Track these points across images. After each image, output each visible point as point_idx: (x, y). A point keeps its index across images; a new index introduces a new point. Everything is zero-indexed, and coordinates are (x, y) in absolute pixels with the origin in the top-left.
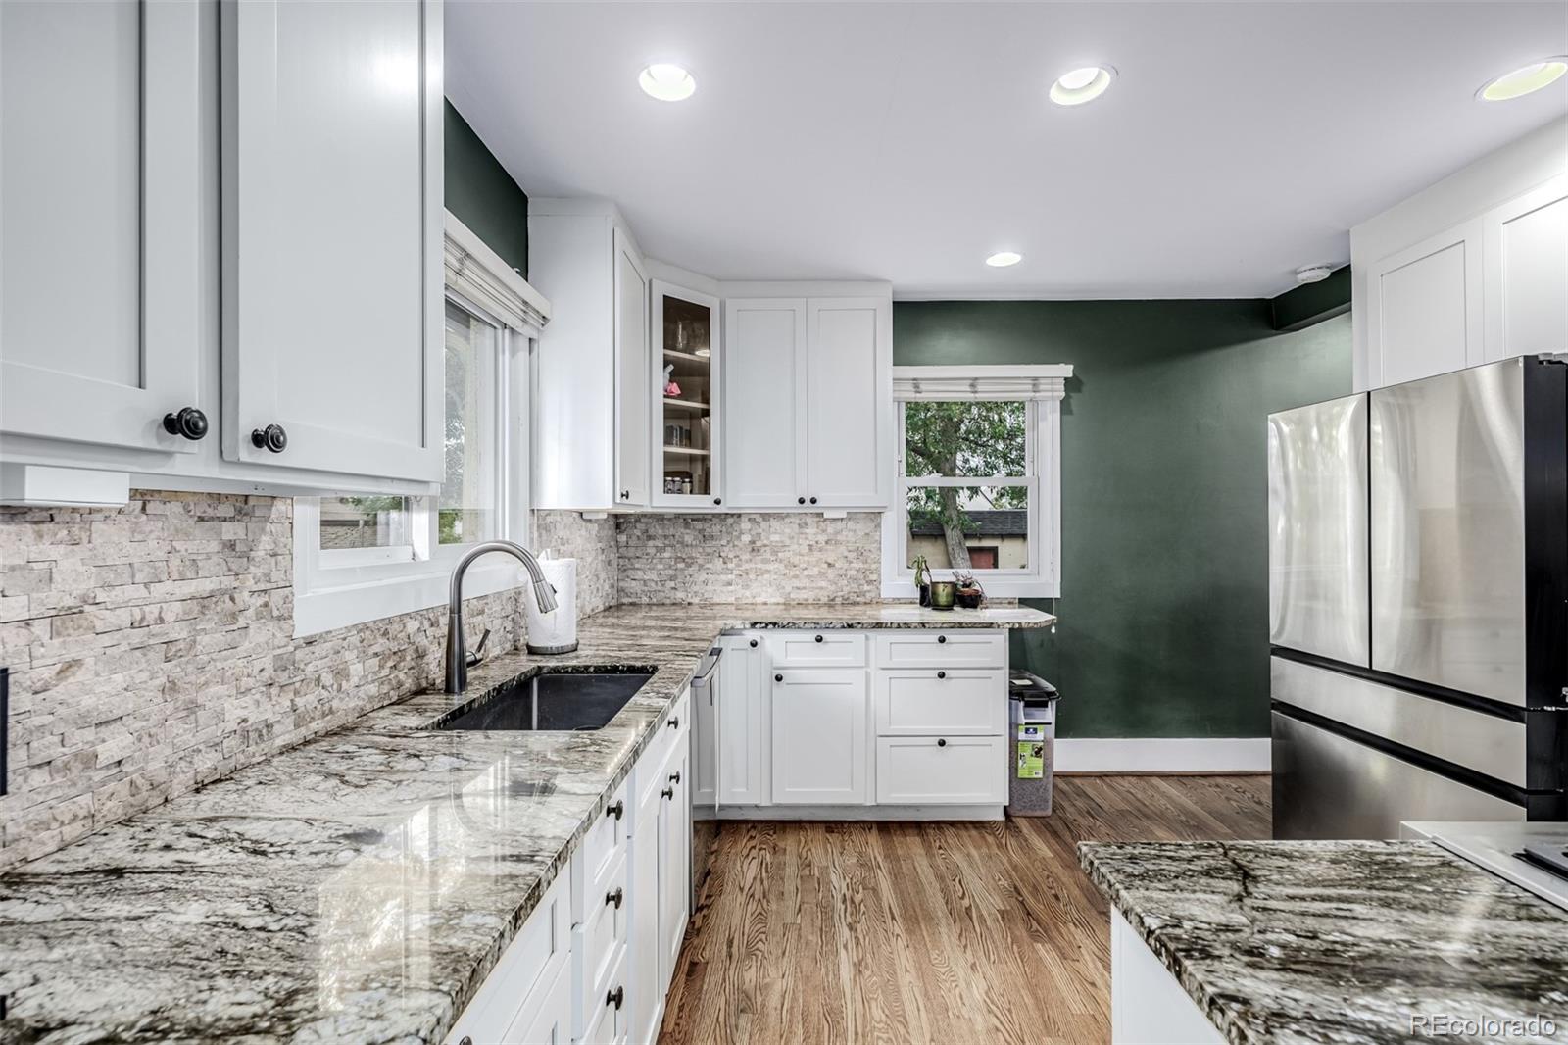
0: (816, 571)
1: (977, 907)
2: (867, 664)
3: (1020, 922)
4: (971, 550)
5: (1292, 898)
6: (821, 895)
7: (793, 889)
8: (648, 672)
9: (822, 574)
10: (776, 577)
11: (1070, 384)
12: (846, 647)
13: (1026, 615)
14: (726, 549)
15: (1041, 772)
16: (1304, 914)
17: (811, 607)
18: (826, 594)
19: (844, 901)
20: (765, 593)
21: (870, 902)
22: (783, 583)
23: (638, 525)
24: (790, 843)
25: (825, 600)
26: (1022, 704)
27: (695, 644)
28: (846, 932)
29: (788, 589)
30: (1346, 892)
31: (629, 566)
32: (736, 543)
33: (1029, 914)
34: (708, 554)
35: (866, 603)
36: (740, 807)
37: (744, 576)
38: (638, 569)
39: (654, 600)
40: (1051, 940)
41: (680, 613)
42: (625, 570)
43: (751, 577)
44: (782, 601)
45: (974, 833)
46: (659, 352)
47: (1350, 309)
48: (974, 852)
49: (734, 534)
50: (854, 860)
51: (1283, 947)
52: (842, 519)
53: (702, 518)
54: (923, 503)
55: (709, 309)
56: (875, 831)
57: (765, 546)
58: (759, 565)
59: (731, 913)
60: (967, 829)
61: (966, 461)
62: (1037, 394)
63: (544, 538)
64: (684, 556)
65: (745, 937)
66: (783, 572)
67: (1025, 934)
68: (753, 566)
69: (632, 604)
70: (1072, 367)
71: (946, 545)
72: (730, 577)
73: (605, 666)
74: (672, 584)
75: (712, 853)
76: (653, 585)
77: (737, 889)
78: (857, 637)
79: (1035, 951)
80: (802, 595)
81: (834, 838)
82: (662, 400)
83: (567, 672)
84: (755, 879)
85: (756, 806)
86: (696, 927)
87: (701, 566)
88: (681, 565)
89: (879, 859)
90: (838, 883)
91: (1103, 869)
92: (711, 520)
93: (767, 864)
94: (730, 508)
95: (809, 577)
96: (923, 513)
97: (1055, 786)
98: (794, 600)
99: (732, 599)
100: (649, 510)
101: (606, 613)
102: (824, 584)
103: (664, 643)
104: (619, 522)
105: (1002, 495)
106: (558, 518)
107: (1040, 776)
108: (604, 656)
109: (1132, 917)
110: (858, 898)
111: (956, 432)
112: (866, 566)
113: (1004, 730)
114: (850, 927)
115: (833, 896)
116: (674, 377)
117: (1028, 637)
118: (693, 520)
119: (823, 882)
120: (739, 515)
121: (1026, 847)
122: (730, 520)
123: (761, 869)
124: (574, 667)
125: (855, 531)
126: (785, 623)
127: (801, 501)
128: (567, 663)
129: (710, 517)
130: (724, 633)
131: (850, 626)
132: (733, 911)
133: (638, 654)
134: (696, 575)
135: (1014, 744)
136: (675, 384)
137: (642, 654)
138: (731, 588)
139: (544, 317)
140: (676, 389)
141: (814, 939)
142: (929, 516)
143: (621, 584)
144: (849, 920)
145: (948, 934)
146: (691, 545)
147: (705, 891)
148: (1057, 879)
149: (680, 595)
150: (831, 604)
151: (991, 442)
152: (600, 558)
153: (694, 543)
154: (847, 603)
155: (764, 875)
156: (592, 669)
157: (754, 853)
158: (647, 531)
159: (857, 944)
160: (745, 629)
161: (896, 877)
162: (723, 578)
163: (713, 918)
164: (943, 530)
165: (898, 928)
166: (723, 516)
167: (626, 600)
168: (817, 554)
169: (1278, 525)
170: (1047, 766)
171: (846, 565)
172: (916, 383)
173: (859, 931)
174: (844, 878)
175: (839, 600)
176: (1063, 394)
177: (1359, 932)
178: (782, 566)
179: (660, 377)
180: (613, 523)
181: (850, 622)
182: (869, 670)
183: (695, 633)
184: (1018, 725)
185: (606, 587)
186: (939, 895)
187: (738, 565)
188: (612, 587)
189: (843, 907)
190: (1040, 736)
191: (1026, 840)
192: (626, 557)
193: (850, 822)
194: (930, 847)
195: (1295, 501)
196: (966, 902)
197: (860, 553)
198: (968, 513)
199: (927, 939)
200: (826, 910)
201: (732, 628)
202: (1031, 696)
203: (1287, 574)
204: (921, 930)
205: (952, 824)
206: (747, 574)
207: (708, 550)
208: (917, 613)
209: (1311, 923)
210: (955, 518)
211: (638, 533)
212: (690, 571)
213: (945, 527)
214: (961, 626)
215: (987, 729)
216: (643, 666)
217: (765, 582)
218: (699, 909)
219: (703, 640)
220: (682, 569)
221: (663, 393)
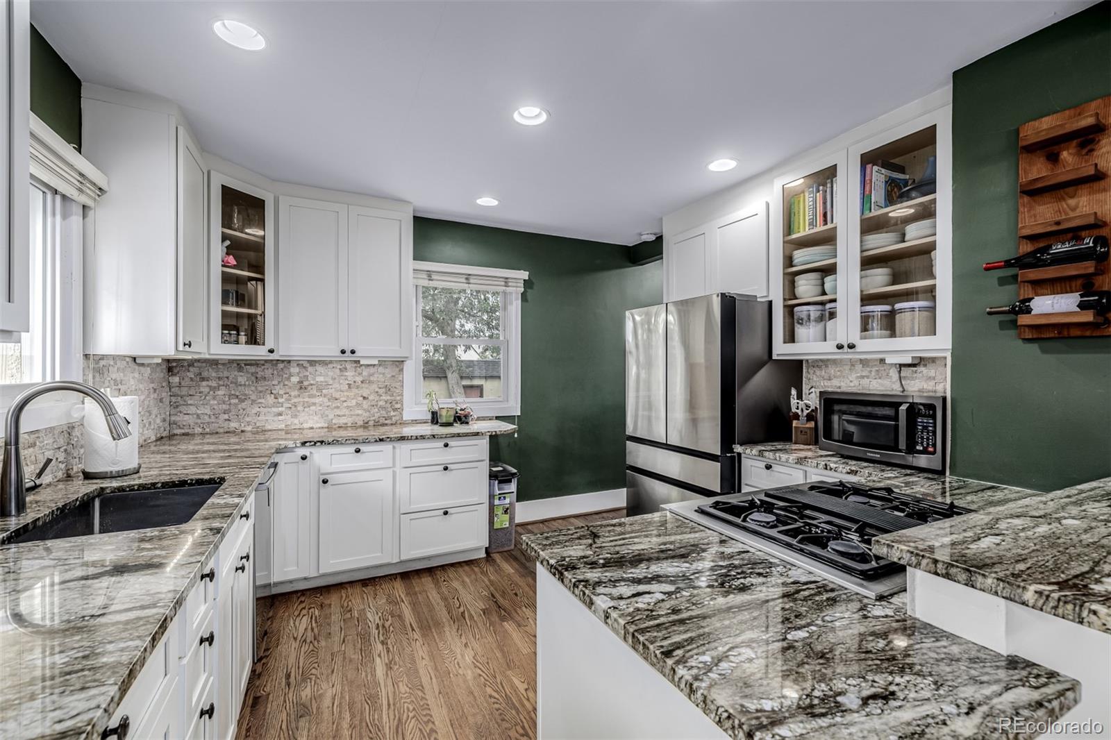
0: (354, 402)
1: (468, 610)
2: (394, 465)
3: (494, 613)
4: (465, 387)
5: (611, 541)
6: (360, 628)
7: (338, 628)
8: (215, 483)
9: (358, 405)
10: (320, 408)
11: (528, 284)
12: (377, 456)
13: (499, 427)
14: (277, 388)
15: (508, 523)
16: (615, 546)
17: (349, 429)
18: (361, 419)
19: (378, 628)
20: (312, 421)
21: (397, 624)
22: (326, 412)
23: (191, 369)
24: (334, 599)
25: (360, 423)
26: (497, 482)
27: (256, 460)
28: (380, 646)
29: (331, 416)
30: (633, 535)
31: (182, 403)
32: (286, 383)
33: (500, 607)
34: (261, 392)
35: (392, 424)
36: (291, 582)
37: (293, 408)
38: (191, 405)
39: (208, 430)
40: (512, 618)
41: (233, 439)
42: (177, 406)
43: (299, 409)
44: (326, 425)
45: (467, 568)
46: (217, 229)
47: (662, 258)
48: (467, 580)
49: (285, 376)
50: (384, 601)
51: (604, 559)
52: (374, 365)
53: (255, 363)
54: (431, 354)
55: (264, 201)
56: (399, 579)
57: (312, 385)
58: (306, 399)
59: (288, 656)
60: (461, 566)
61: (462, 326)
62: (507, 288)
63: (97, 379)
64: (237, 394)
65: (301, 670)
66: (328, 404)
67: (497, 619)
68: (302, 400)
69: (184, 434)
70: (528, 273)
71: (448, 384)
72: (280, 409)
73: (173, 482)
74: (226, 416)
75: (268, 619)
76: (206, 417)
77: (292, 639)
78: (387, 448)
79: (503, 626)
80: (342, 421)
81: (369, 589)
82: (220, 269)
83: (133, 490)
84: (306, 629)
85: (305, 579)
86: (257, 673)
87: (253, 401)
88: (235, 401)
89: (403, 596)
90: (372, 617)
91: (532, 545)
92: (263, 365)
93: (316, 617)
94: (281, 356)
95: (348, 407)
96: (432, 361)
97: (516, 532)
98: (335, 424)
99: (282, 426)
100: (207, 356)
101: (158, 443)
102: (360, 412)
103: (226, 461)
104: (171, 366)
105: (487, 350)
106: (112, 363)
107: (507, 525)
108: (170, 474)
109: (545, 563)
110: (387, 624)
111: (455, 305)
112: (392, 398)
113: (485, 499)
114: (383, 643)
115: (369, 627)
116: (229, 251)
117: (501, 440)
118: (245, 365)
119: (362, 619)
120: (289, 362)
121: (499, 570)
122: (281, 366)
123: (311, 621)
124: (140, 485)
125: (384, 374)
126: (330, 440)
127: (343, 352)
128: (132, 483)
129: (263, 362)
130: (279, 451)
131: (381, 440)
132: (289, 653)
133: (204, 471)
134: (249, 409)
135: (492, 508)
136: (231, 257)
137: (208, 470)
138: (280, 418)
139: (100, 189)
140: (232, 261)
141: (356, 657)
142: (435, 363)
143: (173, 418)
144: (381, 638)
145: (450, 632)
146: (245, 385)
147: (264, 646)
148: (517, 584)
149: (233, 425)
150: (365, 426)
151: (480, 314)
152: (152, 396)
153: (247, 383)
154: (377, 424)
155: (314, 625)
156: (159, 485)
157: (304, 612)
158: (201, 374)
159: (388, 652)
160: (296, 447)
161: (414, 606)
162: (275, 410)
163: (271, 663)
164: (445, 373)
165: (417, 635)
166: (274, 362)
167: (178, 431)
168: (355, 391)
169: (632, 370)
170: (512, 519)
171: (377, 398)
172: (429, 274)
173: (389, 643)
174: (377, 613)
175: (371, 423)
176: (523, 289)
177: (634, 548)
178: (326, 400)
179: (218, 250)
180: (164, 367)
181: (381, 437)
182: (395, 469)
183: (253, 452)
184: (494, 496)
185: (158, 421)
186: (444, 609)
187: (288, 400)
188: (164, 420)
189: (377, 632)
190: (507, 501)
191: (499, 566)
192: (178, 396)
193: (380, 577)
194: (438, 581)
195: (641, 358)
196: (462, 609)
197: (388, 389)
198: (462, 361)
199: (436, 637)
200: (365, 638)
201: (286, 447)
202: (502, 477)
203: (637, 397)
204: (432, 633)
205: (452, 565)
206: (295, 406)
207: (260, 389)
208: (428, 429)
209: (617, 549)
210: (454, 365)
211: (191, 375)
212: (243, 405)
213: (447, 371)
214: (459, 435)
215: (475, 500)
216: (210, 479)
217: (311, 412)
218: (260, 660)
219: (262, 456)
220: (236, 405)
221: (220, 263)
